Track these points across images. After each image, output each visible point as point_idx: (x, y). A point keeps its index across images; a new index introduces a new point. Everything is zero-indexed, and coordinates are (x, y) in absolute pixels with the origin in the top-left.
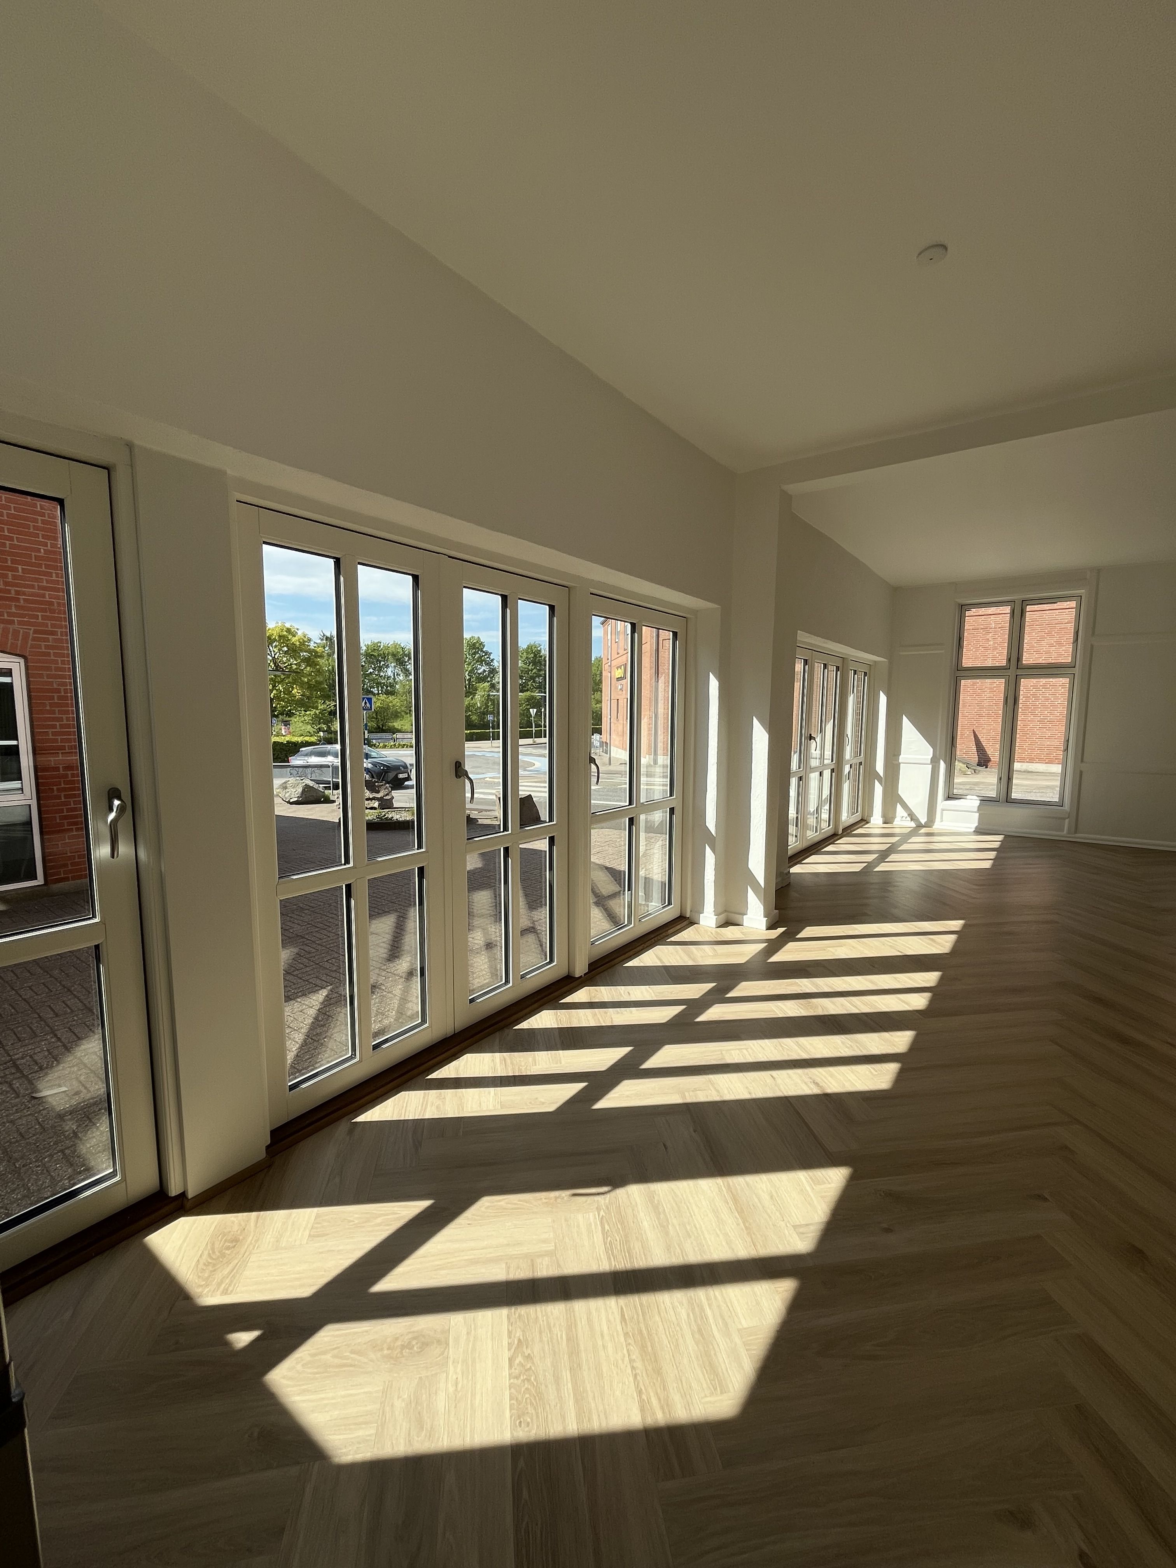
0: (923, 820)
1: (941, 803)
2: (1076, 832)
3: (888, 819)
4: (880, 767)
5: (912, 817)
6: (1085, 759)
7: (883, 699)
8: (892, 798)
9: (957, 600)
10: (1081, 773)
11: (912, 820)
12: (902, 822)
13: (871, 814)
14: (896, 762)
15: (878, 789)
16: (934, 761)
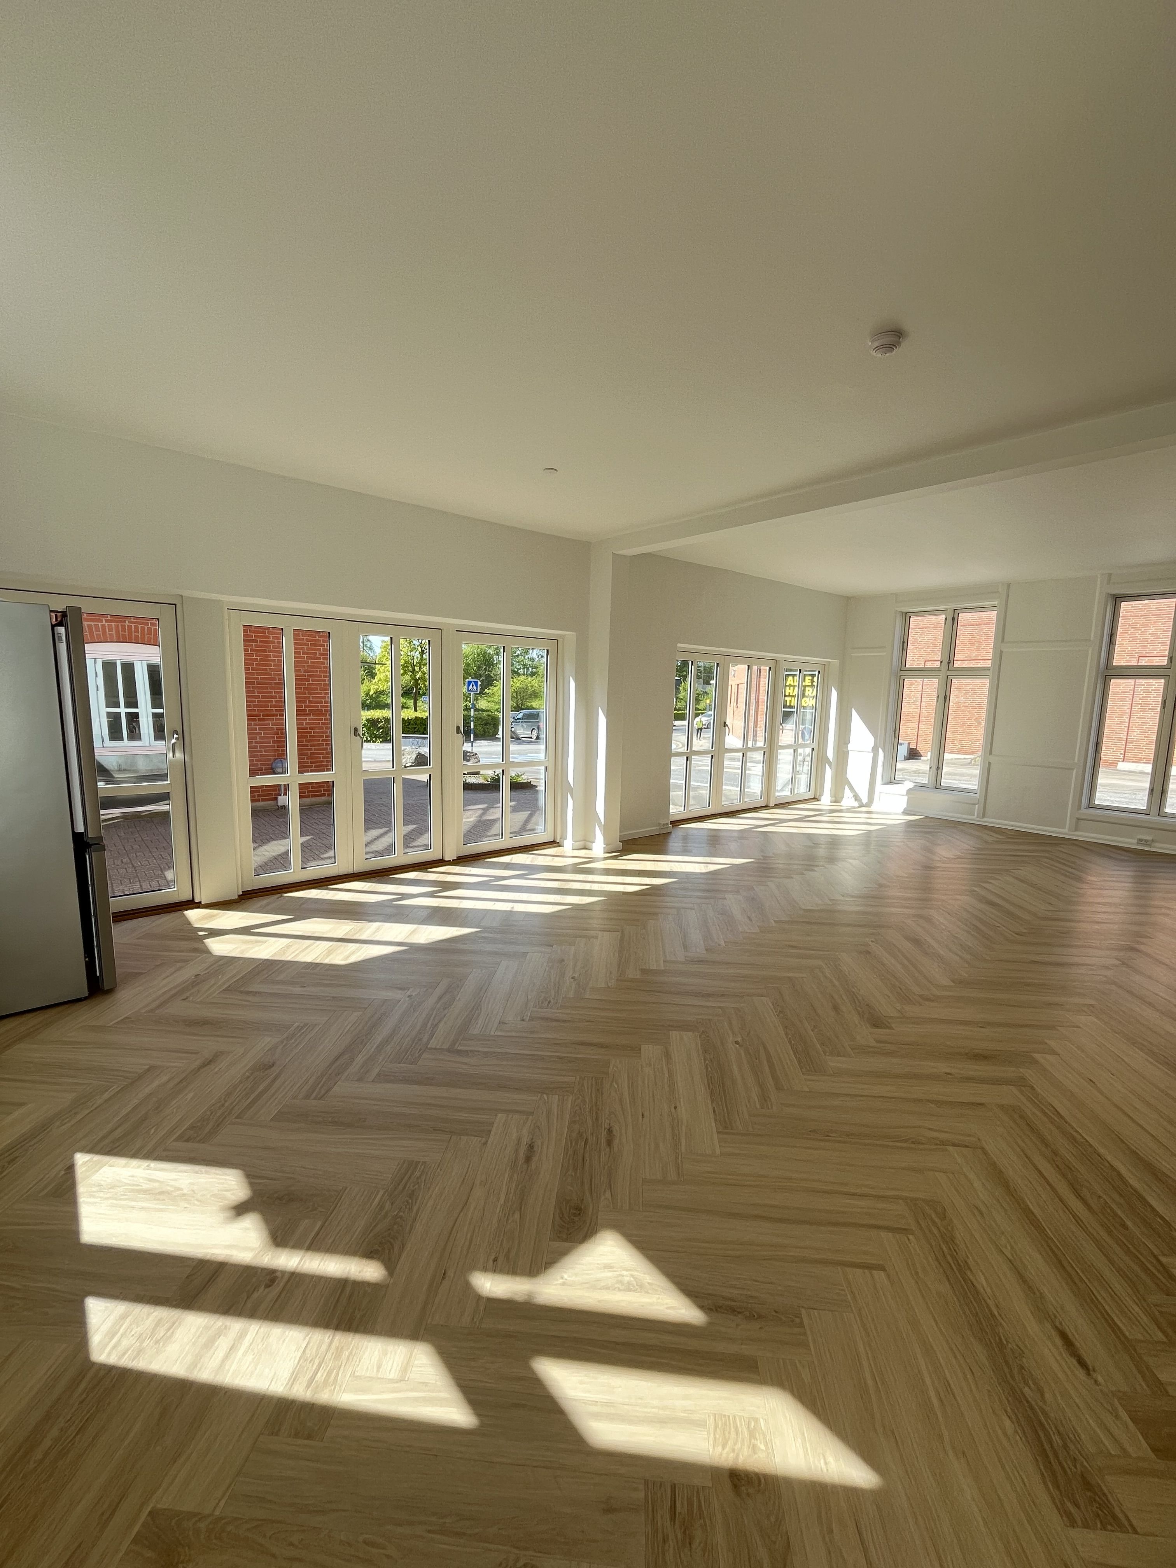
0: (865, 800)
1: (879, 787)
2: (984, 816)
3: (837, 798)
4: (830, 753)
5: (857, 798)
6: (993, 753)
7: (834, 694)
8: (841, 781)
9: (897, 609)
10: (989, 763)
11: (856, 800)
12: (848, 801)
13: (821, 795)
14: (845, 750)
15: (829, 773)
16: (875, 750)
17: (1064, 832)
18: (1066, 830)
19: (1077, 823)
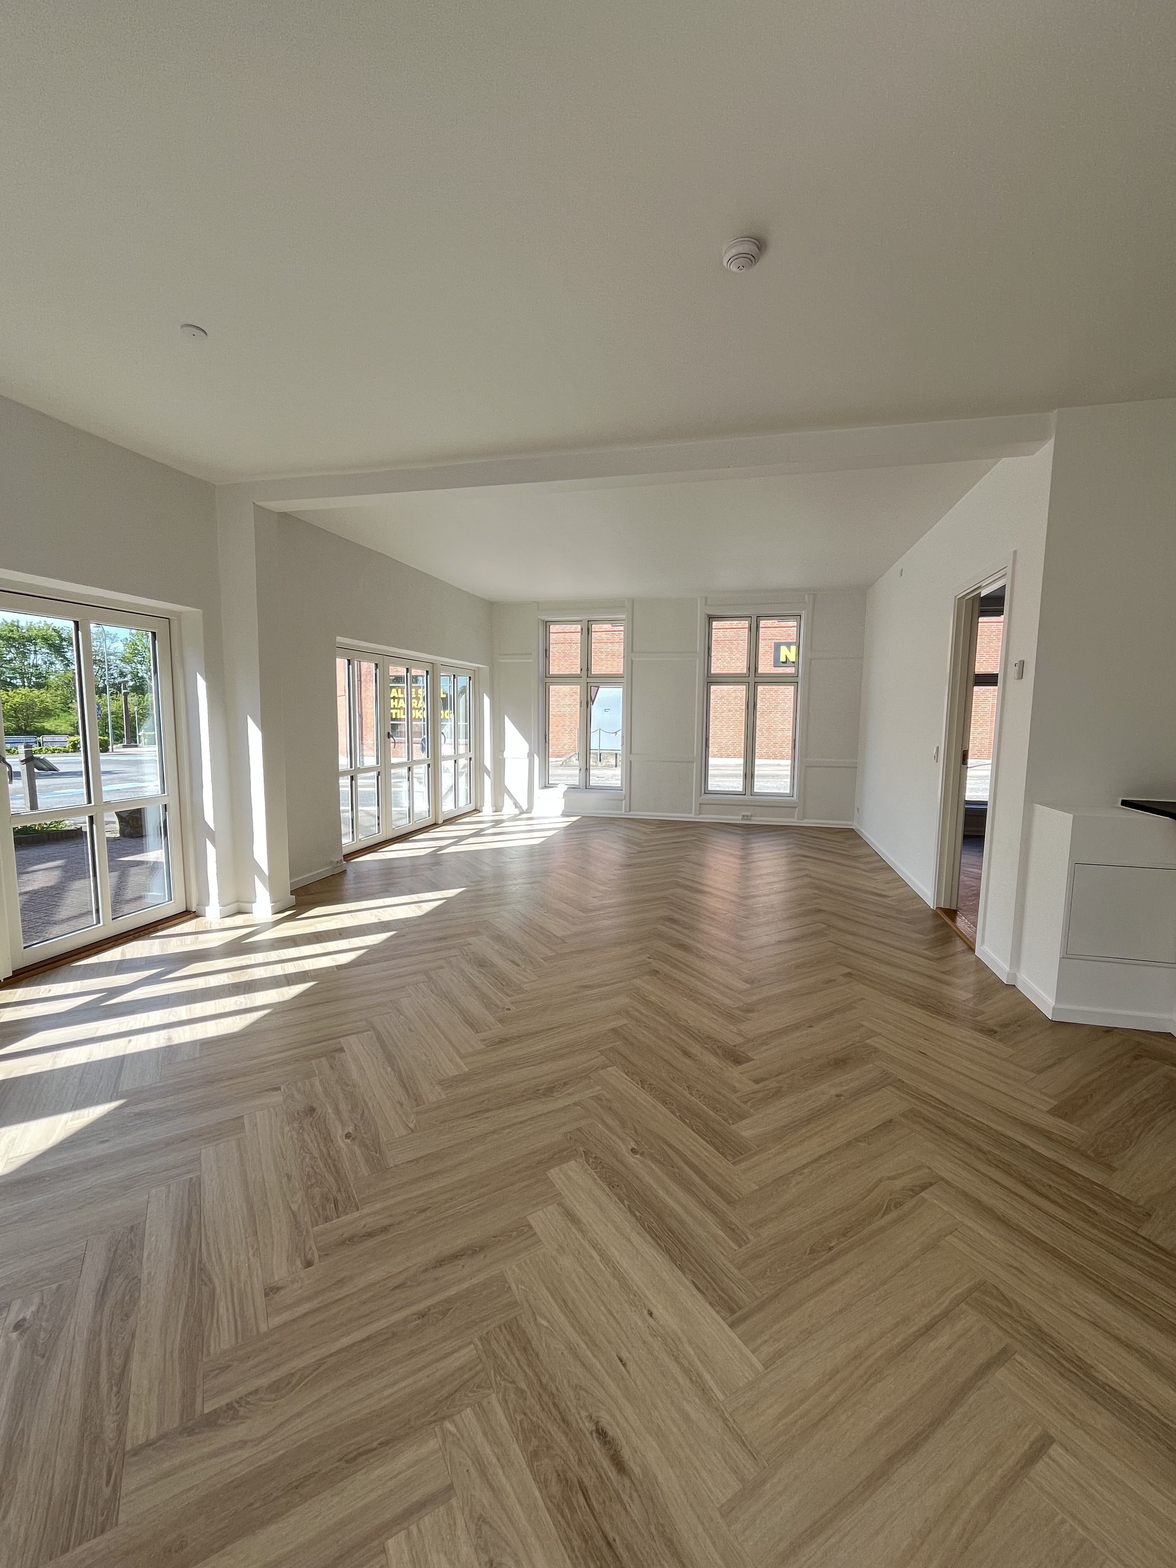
0: (525, 807)
1: (537, 791)
2: (630, 811)
3: (497, 809)
5: (516, 805)
7: (487, 701)
8: (500, 789)
9: (540, 617)
10: (631, 762)
12: (509, 809)
14: (501, 757)
15: (488, 782)
16: (530, 756)
17: (691, 816)
18: (692, 815)
19: (700, 808)
